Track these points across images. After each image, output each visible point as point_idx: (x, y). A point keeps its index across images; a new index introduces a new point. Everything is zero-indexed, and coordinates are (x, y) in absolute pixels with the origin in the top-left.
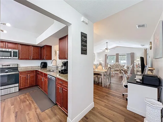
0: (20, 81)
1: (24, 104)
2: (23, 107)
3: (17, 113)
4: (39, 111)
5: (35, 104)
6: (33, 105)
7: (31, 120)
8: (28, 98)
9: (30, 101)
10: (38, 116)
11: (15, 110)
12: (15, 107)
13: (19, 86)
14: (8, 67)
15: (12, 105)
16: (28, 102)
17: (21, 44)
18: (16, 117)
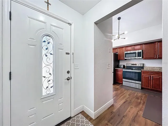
0: (142, 80)
1: (136, 100)
2: (133, 100)
3: (127, 101)
4: (141, 113)
5: (144, 107)
6: (141, 106)
7: (129, 112)
8: (143, 98)
9: (142, 101)
10: (136, 116)
11: (127, 99)
12: (129, 97)
13: (141, 84)
14: (135, 66)
15: (128, 95)
16: (139, 101)
17: (144, 44)
18: (124, 102)
